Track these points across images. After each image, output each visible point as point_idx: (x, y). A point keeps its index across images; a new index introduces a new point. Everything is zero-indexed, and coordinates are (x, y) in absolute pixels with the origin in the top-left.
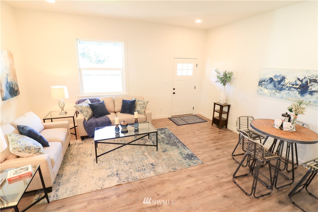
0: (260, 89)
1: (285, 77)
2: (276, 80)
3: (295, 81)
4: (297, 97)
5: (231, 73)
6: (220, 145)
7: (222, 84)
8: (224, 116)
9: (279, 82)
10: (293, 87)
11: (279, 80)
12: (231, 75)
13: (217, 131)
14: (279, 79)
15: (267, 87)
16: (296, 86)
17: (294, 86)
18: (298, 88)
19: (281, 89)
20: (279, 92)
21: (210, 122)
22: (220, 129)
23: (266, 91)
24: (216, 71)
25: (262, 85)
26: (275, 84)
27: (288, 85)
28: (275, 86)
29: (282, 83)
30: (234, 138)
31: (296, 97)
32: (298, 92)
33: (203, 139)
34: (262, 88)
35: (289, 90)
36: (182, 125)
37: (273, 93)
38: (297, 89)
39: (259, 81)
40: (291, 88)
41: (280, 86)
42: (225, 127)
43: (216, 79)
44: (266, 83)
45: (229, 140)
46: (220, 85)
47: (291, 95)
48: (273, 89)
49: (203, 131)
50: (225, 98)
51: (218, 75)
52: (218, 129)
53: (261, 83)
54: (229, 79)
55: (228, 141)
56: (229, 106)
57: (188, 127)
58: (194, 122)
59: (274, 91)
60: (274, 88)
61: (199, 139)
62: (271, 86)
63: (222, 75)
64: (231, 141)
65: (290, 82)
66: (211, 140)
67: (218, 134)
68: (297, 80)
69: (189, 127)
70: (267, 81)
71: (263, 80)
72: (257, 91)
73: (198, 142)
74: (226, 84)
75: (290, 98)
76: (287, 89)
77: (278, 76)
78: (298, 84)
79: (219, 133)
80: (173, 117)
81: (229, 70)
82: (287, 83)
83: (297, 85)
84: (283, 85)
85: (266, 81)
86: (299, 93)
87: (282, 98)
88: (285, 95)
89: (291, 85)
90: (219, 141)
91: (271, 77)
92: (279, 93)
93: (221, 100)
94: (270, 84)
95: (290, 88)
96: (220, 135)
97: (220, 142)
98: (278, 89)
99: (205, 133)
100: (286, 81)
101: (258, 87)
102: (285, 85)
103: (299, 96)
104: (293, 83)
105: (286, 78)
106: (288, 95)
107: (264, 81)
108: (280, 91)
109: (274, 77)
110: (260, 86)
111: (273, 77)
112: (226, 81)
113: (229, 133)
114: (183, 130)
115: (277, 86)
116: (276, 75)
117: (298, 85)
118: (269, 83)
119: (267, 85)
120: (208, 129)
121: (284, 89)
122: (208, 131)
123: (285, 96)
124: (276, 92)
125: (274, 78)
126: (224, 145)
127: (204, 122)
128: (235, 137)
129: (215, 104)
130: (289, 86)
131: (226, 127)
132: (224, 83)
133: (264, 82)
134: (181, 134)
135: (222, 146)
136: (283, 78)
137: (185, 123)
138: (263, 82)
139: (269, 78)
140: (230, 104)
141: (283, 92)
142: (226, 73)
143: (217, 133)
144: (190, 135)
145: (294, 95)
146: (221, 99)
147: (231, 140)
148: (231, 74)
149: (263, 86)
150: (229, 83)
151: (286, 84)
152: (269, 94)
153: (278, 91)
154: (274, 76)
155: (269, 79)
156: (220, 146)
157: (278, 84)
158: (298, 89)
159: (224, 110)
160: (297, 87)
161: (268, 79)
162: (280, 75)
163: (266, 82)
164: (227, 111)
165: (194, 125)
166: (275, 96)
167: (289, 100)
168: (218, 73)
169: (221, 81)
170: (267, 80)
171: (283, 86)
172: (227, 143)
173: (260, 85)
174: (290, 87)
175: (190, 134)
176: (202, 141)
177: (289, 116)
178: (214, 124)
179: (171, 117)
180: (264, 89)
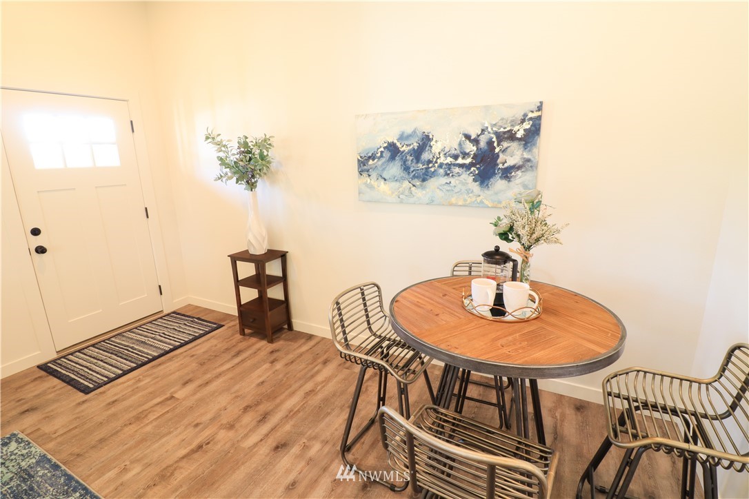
0: (366, 184)
1: (431, 137)
2: (406, 149)
3: (460, 144)
4: (472, 191)
5: (265, 140)
6: (287, 418)
7: (243, 185)
8: (275, 293)
9: (417, 153)
10: (457, 162)
11: (416, 148)
12: (267, 150)
13: (263, 354)
14: (416, 145)
15: (384, 176)
16: (463, 158)
17: (460, 161)
18: (472, 165)
19: (425, 176)
20: (421, 185)
21: (232, 323)
22: (271, 341)
23: (383, 187)
24: (207, 138)
25: (368, 171)
26: (405, 162)
27: (442, 160)
28: (406, 169)
29: (426, 156)
30: (325, 362)
31: (469, 191)
32: (471, 178)
33: (213, 419)
34: (372, 181)
35: (449, 174)
36: (111, 380)
37: (407, 192)
38: (468, 167)
39: (358, 160)
40: (452, 167)
41: (420, 166)
42: (286, 326)
43: (217, 169)
44: (380, 163)
45: (312, 376)
46: (236, 189)
47: (456, 190)
48: (403, 179)
49: (208, 376)
50: (264, 233)
51: (222, 155)
52: (264, 343)
53: (364, 164)
54: (264, 162)
55: (309, 386)
56: (283, 256)
57: (139, 381)
58: (168, 347)
59: (406, 184)
60: (404, 175)
61: (197, 425)
62: (395, 169)
63: (235, 151)
64: (320, 378)
65: (447, 150)
66: (247, 409)
67: (267, 365)
68: (464, 139)
69: (148, 380)
70: (381, 156)
71: (370, 155)
72: (359, 193)
73: (193, 451)
74: (256, 182)
75: (453, 200)
76: (441, 171)
77: (409, 137)
78: (467, 151)
79: (272, 362)
80: (66, 354)
81: (254, 135)
82: (439, 153)
83: (465, 155)
84: (429, 162)
85: (379, 155)
86: (475, 180)
87: (431, 202)
88: (438, 191)
89: (452, 160)
90: (278, 401)
91: (390, 141)
92: (423, 188)
93: (253, 241)
94: (392, 164)
95: (449, 169)
96: (278, 366)
97: (282, 402)
98: (417, 177)
99: (221, 380)
100: (436, 147)
101: (359, 178)
102: (435, 160)
103: (475, 187)
104: (456, 152)
105: (434, 140)
106: (448, 190)
107: (373, 157)
108: (424, 180)
109: (398, 140)
110: (365, 174)
111: (395, 141)
112: (253, 170)
113: (304, 348)
114: (113, 410)
115: (412, 169)
116: (403, 133)
117: (468, 154)
118: (388, 161)
119: (384, 169)
120: (228, 361)
121: (434, 174)
122: (228, 370)
123: (439, 194)
124: (414, 186)
125: (398, 144)
126: (298, 411)
127: (209, 332)
128: (325, 357)
129: (235, 259)
130: (445, 162)
131: (290, 327)
132: (247, 182)
133: (373, 160)
134: (102, 441)
135: (292, 422)
136: (426, 141)
137: (127, 365)
138: (371, 162)
139: (386, 145)
140: (285, 250)
141: (433, 183)
142: (246, 144)
143: (264, 361)
144: (149, 428)
145: (464, 188)
146: (250, 237)
147: (318, 372)
148: (265, 143)
149: (374, 175)
150: (265, 177)
151: (437, 158)
152: (394, 195)
153: (418, 183)
154: (398, 137)
155: (385, 148)
156: (287, 427)
157: (414, 161)
158: (470, 169)
159: (268, 272)
160: (468, 161)
161: (382, 149)
162: (414, 132)
163: (379, 158)
164: (279, 273)
165: (170, 359)
166: (412, 200)
167: (451, 205)
168: (221, 145)
169: (237, 176)
170: (382, 152)
171: (428, 165)
172: (308, 394)
173: (362, 171)
174: (449, 166)
175: (152, 417)
176: (207, 433)
177: (505, 258)
178: (247, 331)
179: (55, 356)
180: (376, 183)
